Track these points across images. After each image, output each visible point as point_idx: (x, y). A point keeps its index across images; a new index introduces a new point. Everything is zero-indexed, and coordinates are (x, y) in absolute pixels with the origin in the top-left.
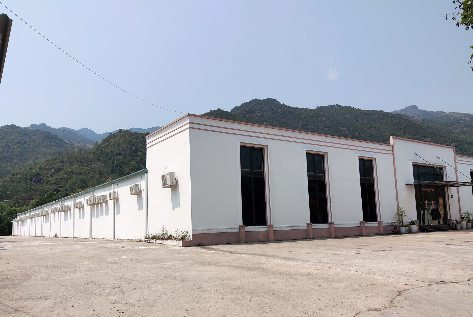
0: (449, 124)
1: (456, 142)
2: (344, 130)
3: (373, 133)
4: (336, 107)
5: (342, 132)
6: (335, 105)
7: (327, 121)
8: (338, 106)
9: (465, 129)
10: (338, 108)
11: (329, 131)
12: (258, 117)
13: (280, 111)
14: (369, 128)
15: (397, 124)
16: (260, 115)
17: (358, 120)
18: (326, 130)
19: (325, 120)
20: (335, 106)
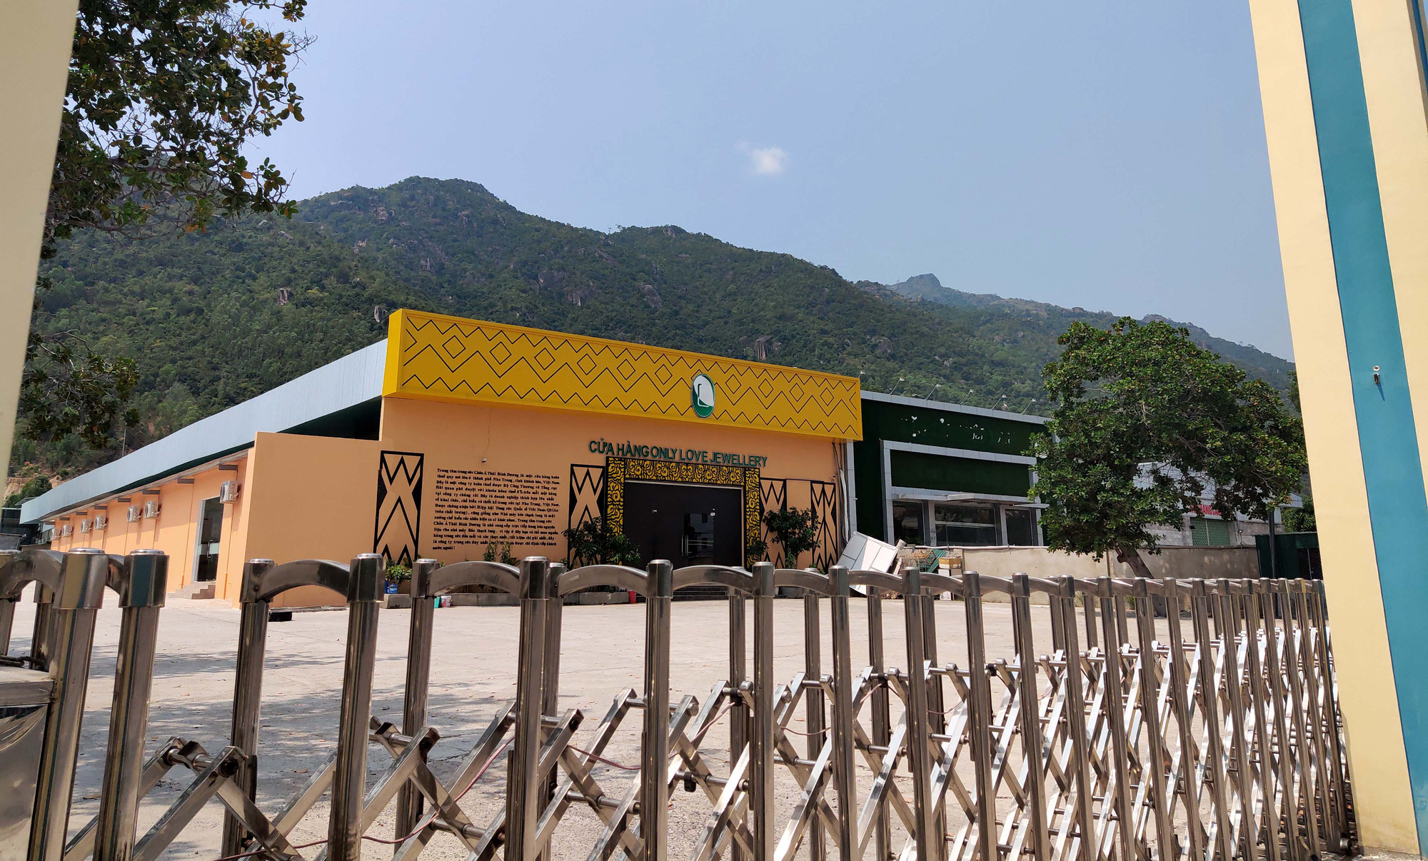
0: (982, 318)
1: (960, 354)
2: (651, 293)
3: (734, 311)
4: (669, 233)
5: (643, 296)
6: (666, 227)
7: (607, 260)
8: (676, 229)
9: (1021, 334)
10: (674, 236)
11: (601, 288)
12: (376, 222)
13: (464, 215)
14: (730, 295)
15: (808, 290)
16: (383, 215)
17: (709, 271)
18: (589, 285)
19: (601, 257)
20: (667, 231)
